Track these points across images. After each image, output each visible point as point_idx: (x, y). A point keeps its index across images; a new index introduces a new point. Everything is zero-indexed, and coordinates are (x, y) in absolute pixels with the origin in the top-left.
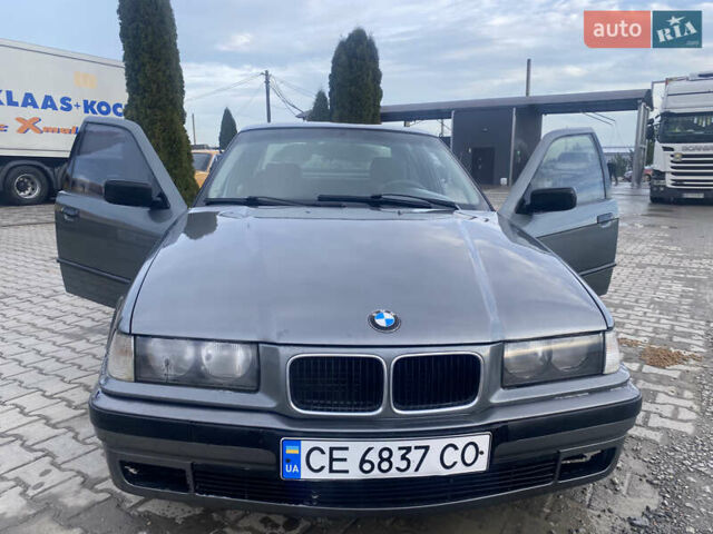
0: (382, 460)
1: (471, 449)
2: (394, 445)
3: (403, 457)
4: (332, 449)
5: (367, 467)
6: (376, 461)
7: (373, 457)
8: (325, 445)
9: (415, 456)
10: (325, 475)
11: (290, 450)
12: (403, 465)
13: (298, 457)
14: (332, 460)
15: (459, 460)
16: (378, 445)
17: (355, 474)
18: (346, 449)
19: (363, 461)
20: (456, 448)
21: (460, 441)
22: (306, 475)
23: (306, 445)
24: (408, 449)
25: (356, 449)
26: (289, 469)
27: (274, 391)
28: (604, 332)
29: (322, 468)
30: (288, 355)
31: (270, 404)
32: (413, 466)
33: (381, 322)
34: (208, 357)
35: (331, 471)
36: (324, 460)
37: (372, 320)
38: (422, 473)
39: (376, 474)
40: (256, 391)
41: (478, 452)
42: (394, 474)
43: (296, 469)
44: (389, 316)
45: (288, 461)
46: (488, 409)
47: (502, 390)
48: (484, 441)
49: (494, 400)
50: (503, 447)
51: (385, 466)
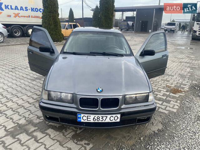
0: (98, 119)
1: (116, 117)
2: (100, 116)
3: (102, 118)
4: (87, 116)
5: (94, 120)
6: (96, 119)
7: (96, 118)
8: (86, 115)
9: (104, 118)
10: (86, 121)
11: (79, 116)
12: (102, 120)
13: (81, 117)
14: (87, 118)
15: (114, 119)
16: (97, 116)
17: (92, 121)
18: (90, 116)
19: (94, 119)
20: (113, 117)
21: (114, 116)
22: (82, 121)
23: (82, 115)
24: (103, 117)
25: (92, 116)
26: (79, 119)
27: (76, 104)
28: (149, 93)
29: (85, 120)
30: (79, 97)
31: (75, 106)
32: (104, 120)
33: (99, 91)
34: (63, 95)
35: (87, 120)
36: (86, 118)
37: (97, 90)
38: (106, 121)
39: (96, 121)
40: (73, 104)
41: (118, 118)
42: (100, 121)
43: (80, 120)
44: (101, 89)
45: (79, 118)
46: (121, 109)
47: (124, 105)
48: (119, 116)
49: (122, 107)
50: (123, 117)
51: (98, 120)
